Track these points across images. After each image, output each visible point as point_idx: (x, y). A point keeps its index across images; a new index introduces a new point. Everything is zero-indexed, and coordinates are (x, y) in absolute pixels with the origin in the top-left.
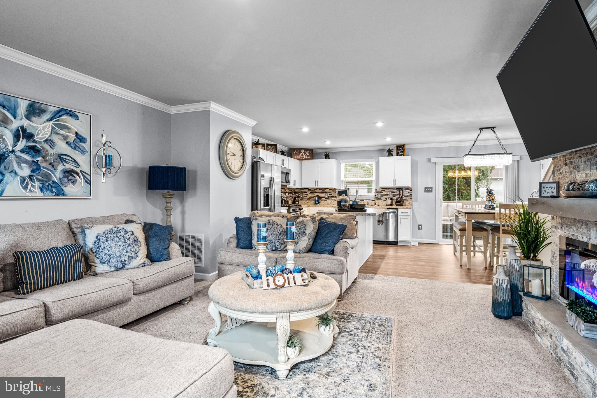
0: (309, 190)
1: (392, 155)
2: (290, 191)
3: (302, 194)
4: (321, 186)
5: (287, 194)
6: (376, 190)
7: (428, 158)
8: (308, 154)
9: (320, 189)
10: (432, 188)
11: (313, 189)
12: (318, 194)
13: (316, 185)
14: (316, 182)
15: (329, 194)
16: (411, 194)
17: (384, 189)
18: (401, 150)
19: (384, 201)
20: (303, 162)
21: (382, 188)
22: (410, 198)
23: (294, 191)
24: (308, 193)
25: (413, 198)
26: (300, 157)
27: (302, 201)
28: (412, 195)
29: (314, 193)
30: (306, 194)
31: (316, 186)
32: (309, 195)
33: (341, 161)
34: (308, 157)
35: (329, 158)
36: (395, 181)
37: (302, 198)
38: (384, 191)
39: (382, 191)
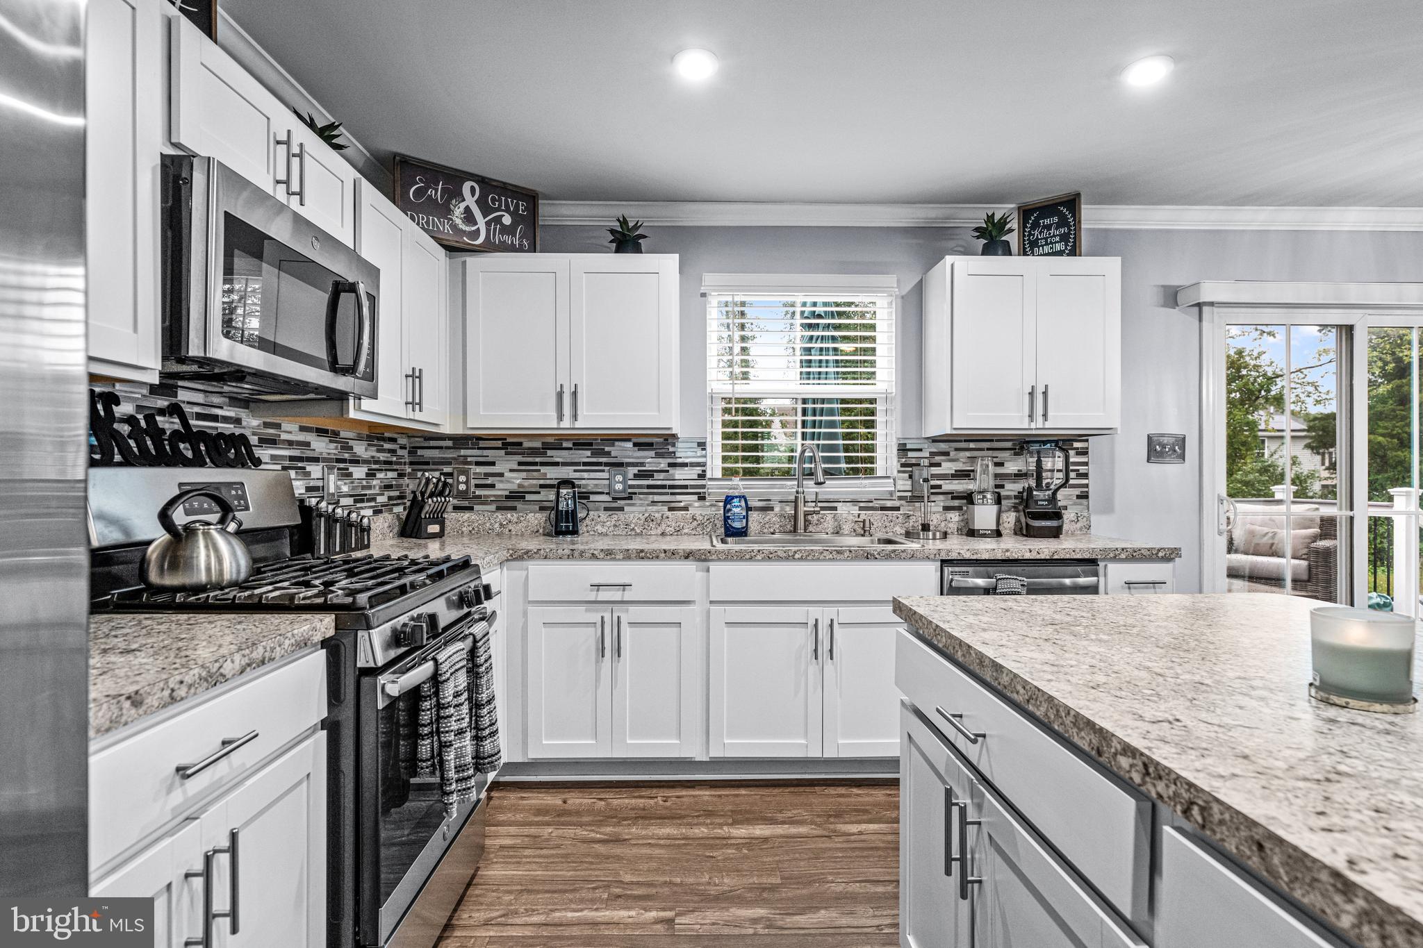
0: (509, 444)
1: (1007, 252)
2: (382, 456)
3: (465, 472)
4: (591, 419)
5: (359, 472)
6: (903, 449)
7: (1165, 288)
8: (507, 220)
9: (581, 442)
10: (1182, 441)
11: (538, 444)
12: (567, 473)
13: (560, 417)
14: (560, 395)
15: (633, 471)
16: (1082, 469)
17: (943, 447)
18: (1048, 227)
19: (946, 509)
20: (472, 261)
21: (935, 440)
22: (1077, 491)
23: (413, 451)
24: (505, 463)
25: (1091, 490)
26: (454, 227)
27: (466, 515)
28: (1085, 476)
29: (544, 469)
30: (487, 475)
31: (566, 423)
32: (515, 481)
33: (709, 279)
34: (508, 239)
35: (638, 250)
36: (1038, 398)
37: (463, 495)
38: (947, 454)
39: (933, 454)
